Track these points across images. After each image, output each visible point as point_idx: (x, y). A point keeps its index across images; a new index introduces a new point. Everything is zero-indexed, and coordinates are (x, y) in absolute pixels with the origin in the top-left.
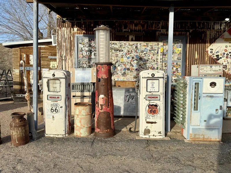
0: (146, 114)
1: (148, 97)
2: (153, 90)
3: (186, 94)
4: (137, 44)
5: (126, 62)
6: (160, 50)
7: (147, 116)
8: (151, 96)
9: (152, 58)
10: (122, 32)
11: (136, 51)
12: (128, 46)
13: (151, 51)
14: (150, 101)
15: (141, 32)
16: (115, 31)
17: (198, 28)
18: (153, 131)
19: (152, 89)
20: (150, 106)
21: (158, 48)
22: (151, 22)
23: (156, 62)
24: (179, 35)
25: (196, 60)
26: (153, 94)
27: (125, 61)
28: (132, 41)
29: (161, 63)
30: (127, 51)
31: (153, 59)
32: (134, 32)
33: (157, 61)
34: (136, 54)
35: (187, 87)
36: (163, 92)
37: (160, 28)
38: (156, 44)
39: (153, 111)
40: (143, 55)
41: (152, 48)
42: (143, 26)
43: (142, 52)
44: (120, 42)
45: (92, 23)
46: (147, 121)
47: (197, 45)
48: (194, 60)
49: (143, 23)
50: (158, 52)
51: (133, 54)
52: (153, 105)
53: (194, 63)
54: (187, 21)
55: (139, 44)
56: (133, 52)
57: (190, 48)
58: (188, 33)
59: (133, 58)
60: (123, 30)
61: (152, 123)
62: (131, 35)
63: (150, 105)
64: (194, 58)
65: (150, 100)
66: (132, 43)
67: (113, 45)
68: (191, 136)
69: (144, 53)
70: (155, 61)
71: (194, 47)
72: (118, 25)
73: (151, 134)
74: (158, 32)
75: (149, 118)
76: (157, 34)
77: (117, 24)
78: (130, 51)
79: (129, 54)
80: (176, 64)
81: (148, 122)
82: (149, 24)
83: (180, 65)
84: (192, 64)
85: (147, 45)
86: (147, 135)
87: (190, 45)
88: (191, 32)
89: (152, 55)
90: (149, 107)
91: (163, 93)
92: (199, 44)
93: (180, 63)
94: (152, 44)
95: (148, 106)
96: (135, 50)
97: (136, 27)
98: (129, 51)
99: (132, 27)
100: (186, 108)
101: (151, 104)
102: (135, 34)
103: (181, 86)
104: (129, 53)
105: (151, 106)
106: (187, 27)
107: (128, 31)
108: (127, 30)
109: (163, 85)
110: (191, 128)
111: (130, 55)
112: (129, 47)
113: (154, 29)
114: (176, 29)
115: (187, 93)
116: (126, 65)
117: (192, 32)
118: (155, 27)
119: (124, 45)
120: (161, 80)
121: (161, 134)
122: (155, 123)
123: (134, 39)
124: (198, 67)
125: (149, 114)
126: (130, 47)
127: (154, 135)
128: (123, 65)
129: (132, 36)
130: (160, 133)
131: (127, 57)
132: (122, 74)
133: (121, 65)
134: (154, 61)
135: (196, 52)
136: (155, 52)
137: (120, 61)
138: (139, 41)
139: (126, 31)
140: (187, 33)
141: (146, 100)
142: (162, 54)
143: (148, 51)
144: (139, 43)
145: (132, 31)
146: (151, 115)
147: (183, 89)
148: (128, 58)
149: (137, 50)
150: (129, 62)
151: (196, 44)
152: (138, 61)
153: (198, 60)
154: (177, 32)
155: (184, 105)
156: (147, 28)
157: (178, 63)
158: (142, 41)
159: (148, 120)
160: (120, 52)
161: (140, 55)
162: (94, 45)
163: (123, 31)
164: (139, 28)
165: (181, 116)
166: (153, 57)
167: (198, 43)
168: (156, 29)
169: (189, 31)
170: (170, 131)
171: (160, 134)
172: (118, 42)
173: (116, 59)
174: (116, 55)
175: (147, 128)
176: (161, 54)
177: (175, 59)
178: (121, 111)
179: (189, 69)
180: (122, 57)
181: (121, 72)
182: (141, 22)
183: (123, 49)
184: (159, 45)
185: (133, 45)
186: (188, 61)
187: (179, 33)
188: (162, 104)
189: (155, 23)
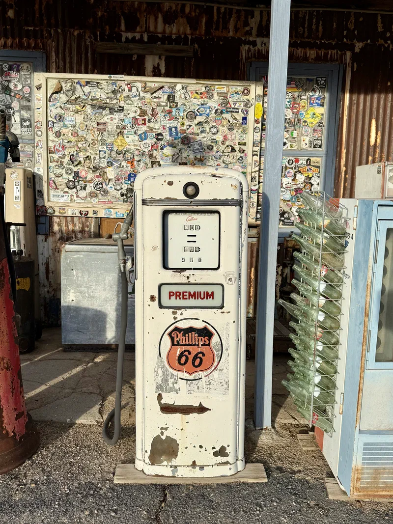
0: (160, 372)
1: (171, 294)
2: (196, 260)
3: (341, 281)
4: (173, 88)
5: (136, 153)
6: (251, 111)
7: (165, 381)
8: (181, 289)
9: (225, 138)
10: (120, 40)
11: (170, 112)
12: (142, 94)
13: (222, 113)
14: (179, 312)
15: (186, 43)
16: (96, 39)
17: (382, 35)
18: (190, 447)
19: (188, 255)
20: (176, 334)
21: (246, 105)
22: (223, 10)
23: (239, 155)
24: (318, 58)
25: (371, 150)
26: (192, 280)
27: (132, 148)
28: (155, 75)
29: (257, 158)
30: (138, 113)
31: (227, 143)
32: (163, 43)
33: (244, 151)
34: (169, 123)
35: (344, 246)
36: (239, 270)
37: (254, 32)
38: (240, 89)
39: (191, 357)
40: (196, 129)
41: (225, 103)
42: (193, 23)
43: (192, 115)
44: (114, 77)
45: (11, 7)
46: (163, 402)
47: (376, 96)
48: (365, 148)
49: (195, 12)
50: (245, 118)
51: (161, 123)
52: (191, 329)
53: (364, 161)
54: (346, 10)
55: (179, 87)
56: (160, 115)
57: (354, 108)
58: (349, 54)
59: (159, 136)
60: (124, 35)
61: (186, 410)
62: (152, 53)
63: (176, 329)
64: (365, 143)
65: (179, 308)
66: (154, 82)
67: (87, 89)
68: (358, 479)
69: (196, 121)
70: (237, 149)
71: (368, 104)
72: (103, 16)
73: (183, 458)
74: (247, 47)
75: (172, 390)
76: (243, 54)
77: (100, 14)
78: (150, 112)
79: (145, 124)
80: (305, 162)
81: (167, 409)
82: (215, 17)
83: (318, 167)
84: (357, 163)
85: (208, 92)
86: (165, 463)
87: (355, 97)
88: (357, 50)
89: (226, 128)
90: (172, 339)
91: (236, 275)
92: (383, 96)
93: (319, 160)
94: (225, 90)
95: (170, 334)
96: (167, 108)
97: (170, 24)
98: (143, 113)
99: (156, 27)
100: (337, 343)
101: (183, 325)
102: (167, 51)
103: (319, 241)
104: (144, 120)
105: (181, 335)
106: (345, 33)
107: (141, 40)
108: (138, 36)
109: (240, 237)
110: (360, 441)
111: (148, 127)
112: (144, 98)
113: (231, 34)
114: (308, 37)
115: (347, 276)
116: (135, 163)
117: (362, 49)
118: (236, 29)
119: (127, 89)
120: (229, 213)
121: (224, 459)
122: (202, 409)
123: (163, 71)
124: (379, 172)
125: (174, 372)
126: (148, 95)
127: (194, 464)
128: (124, 163)
129: (157, 58)
130: (222, 452)
131: (139, 132)
132: (122, 195)
133: (117, 161)
134: (233, 150)
135: (374, 122)
136: (236, 120)
137: (115, 149)
138: (182, 77)
139: (134, 38)
140: (346, 54)
141: (161, 306)
142: (260, 125)
143: (213, 115)
144: (179, 83)
145: (153, 39)
146: (181, 375)
147: (328, 258)
148: (143, 137)
149: (174, 110)
150: (147, 150)
151: (373, 92)
152: (176, 151)
153: (378, 151)
154: (311, 48)
155: (329, 331)
156: (208, 32)
157: (313, 159)
158: (189, 77)
159: (168, 399)
160: (111, 113)
161: (185, 128)
162: (20, 87)
163: (123, 39)
164: (182, 29)
165: (317, 379)
166: (229, 137)
167: (380, 92)
168: (238, 35)
169: (351, 48)
170: (270, 427)
171: (220, 459)
172: (106, 77)
173: (100, 138)
174: (98, 124)
175: (166, 433)
176: (256, 125)
177: (304, 146)
178: (108, 326)
179: (349, 181)
180: (121, 133)
181: (118, 188)
182: (187, 10)
183: (122, 104)
184: (249, 92)
185: (161, 91)
186: (344, 151)
187: (317, 54)
188: (232, 328)
189: (234, 15)
